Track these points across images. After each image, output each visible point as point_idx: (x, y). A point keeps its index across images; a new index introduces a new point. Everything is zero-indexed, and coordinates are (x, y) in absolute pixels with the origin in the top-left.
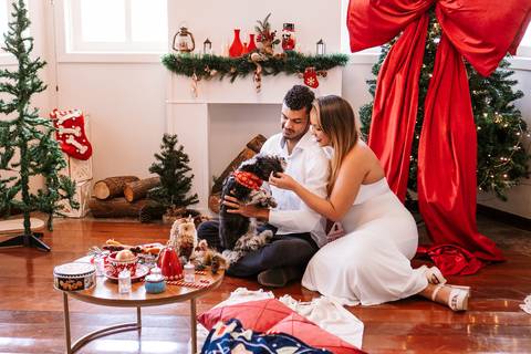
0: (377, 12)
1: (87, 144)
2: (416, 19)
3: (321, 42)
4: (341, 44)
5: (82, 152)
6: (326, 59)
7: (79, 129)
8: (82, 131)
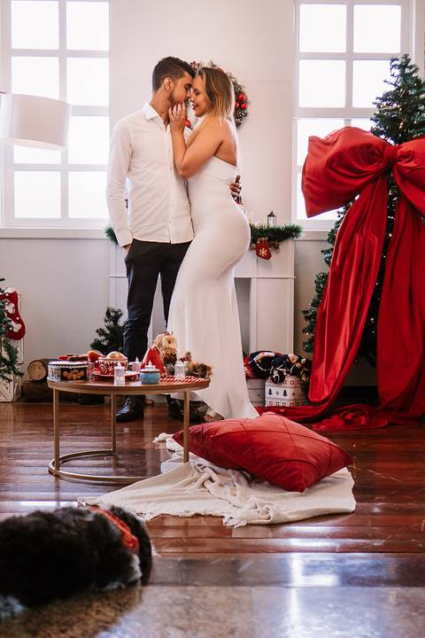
0: (333, 174)
1: (20, 322)
2: (374, 180)
3: (271, 215)
4: (298, 213)
5: (16, 330)
6: (278, 230)
7: (13, 305)
8: (16, 307)
